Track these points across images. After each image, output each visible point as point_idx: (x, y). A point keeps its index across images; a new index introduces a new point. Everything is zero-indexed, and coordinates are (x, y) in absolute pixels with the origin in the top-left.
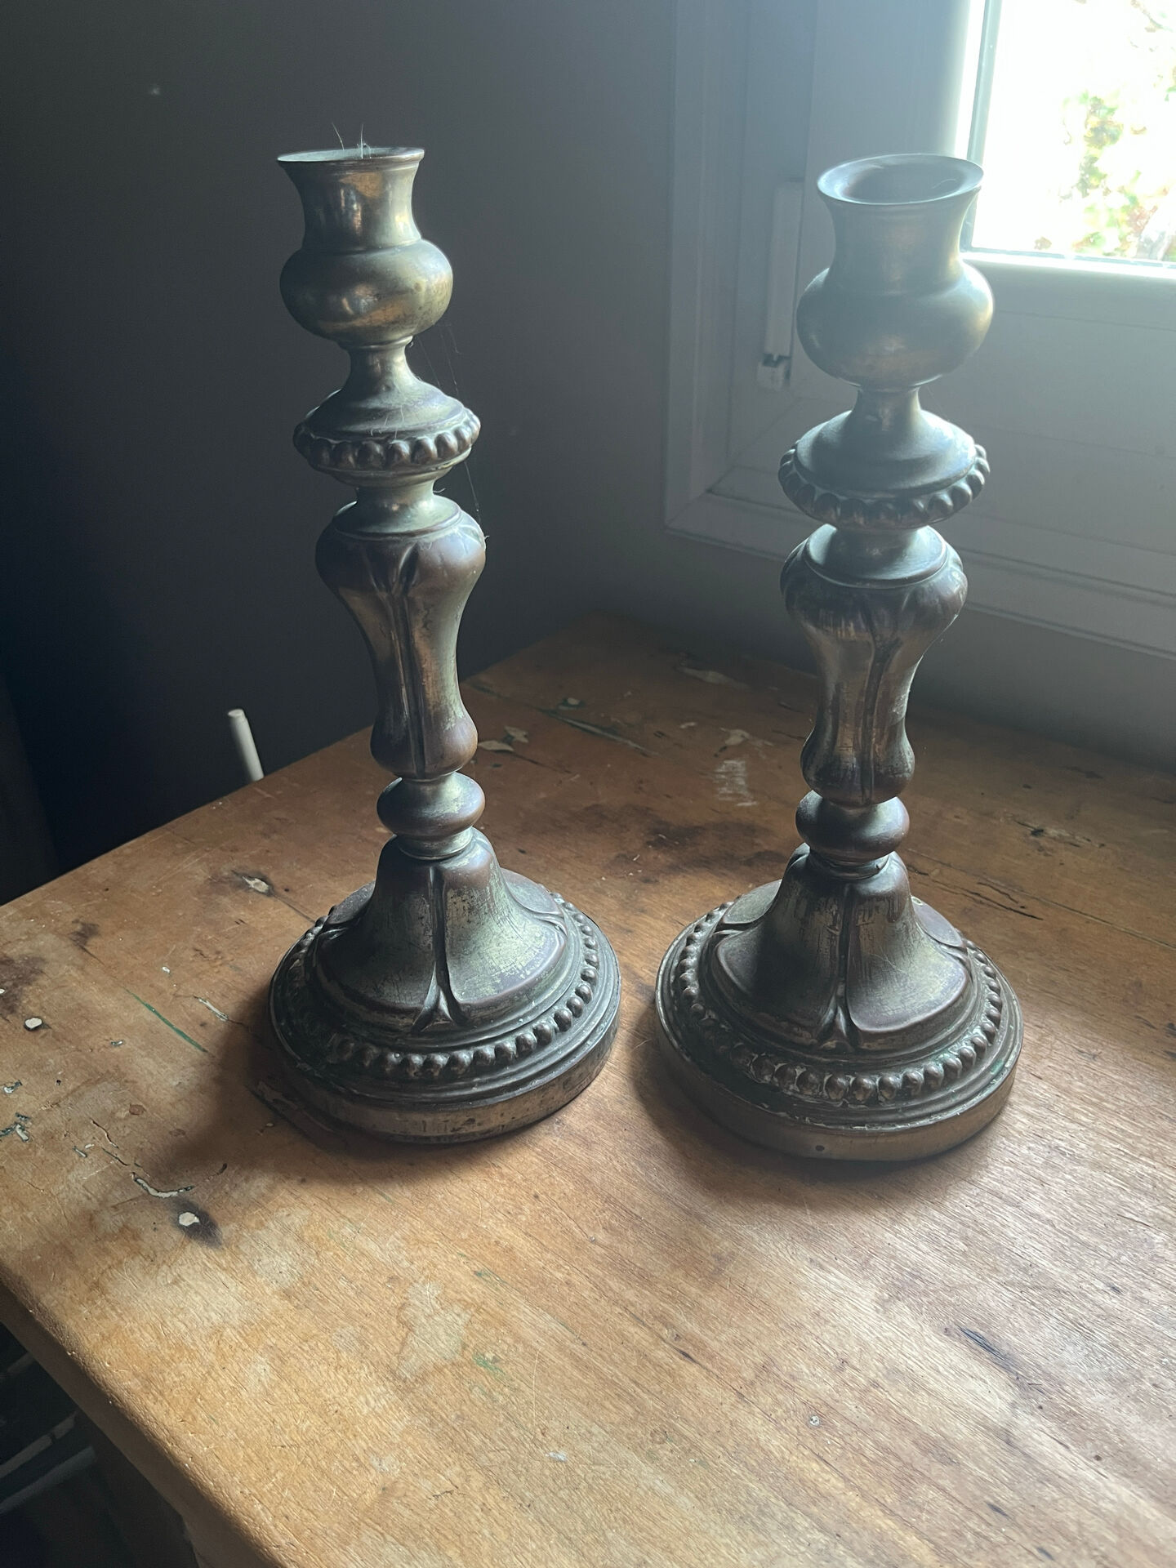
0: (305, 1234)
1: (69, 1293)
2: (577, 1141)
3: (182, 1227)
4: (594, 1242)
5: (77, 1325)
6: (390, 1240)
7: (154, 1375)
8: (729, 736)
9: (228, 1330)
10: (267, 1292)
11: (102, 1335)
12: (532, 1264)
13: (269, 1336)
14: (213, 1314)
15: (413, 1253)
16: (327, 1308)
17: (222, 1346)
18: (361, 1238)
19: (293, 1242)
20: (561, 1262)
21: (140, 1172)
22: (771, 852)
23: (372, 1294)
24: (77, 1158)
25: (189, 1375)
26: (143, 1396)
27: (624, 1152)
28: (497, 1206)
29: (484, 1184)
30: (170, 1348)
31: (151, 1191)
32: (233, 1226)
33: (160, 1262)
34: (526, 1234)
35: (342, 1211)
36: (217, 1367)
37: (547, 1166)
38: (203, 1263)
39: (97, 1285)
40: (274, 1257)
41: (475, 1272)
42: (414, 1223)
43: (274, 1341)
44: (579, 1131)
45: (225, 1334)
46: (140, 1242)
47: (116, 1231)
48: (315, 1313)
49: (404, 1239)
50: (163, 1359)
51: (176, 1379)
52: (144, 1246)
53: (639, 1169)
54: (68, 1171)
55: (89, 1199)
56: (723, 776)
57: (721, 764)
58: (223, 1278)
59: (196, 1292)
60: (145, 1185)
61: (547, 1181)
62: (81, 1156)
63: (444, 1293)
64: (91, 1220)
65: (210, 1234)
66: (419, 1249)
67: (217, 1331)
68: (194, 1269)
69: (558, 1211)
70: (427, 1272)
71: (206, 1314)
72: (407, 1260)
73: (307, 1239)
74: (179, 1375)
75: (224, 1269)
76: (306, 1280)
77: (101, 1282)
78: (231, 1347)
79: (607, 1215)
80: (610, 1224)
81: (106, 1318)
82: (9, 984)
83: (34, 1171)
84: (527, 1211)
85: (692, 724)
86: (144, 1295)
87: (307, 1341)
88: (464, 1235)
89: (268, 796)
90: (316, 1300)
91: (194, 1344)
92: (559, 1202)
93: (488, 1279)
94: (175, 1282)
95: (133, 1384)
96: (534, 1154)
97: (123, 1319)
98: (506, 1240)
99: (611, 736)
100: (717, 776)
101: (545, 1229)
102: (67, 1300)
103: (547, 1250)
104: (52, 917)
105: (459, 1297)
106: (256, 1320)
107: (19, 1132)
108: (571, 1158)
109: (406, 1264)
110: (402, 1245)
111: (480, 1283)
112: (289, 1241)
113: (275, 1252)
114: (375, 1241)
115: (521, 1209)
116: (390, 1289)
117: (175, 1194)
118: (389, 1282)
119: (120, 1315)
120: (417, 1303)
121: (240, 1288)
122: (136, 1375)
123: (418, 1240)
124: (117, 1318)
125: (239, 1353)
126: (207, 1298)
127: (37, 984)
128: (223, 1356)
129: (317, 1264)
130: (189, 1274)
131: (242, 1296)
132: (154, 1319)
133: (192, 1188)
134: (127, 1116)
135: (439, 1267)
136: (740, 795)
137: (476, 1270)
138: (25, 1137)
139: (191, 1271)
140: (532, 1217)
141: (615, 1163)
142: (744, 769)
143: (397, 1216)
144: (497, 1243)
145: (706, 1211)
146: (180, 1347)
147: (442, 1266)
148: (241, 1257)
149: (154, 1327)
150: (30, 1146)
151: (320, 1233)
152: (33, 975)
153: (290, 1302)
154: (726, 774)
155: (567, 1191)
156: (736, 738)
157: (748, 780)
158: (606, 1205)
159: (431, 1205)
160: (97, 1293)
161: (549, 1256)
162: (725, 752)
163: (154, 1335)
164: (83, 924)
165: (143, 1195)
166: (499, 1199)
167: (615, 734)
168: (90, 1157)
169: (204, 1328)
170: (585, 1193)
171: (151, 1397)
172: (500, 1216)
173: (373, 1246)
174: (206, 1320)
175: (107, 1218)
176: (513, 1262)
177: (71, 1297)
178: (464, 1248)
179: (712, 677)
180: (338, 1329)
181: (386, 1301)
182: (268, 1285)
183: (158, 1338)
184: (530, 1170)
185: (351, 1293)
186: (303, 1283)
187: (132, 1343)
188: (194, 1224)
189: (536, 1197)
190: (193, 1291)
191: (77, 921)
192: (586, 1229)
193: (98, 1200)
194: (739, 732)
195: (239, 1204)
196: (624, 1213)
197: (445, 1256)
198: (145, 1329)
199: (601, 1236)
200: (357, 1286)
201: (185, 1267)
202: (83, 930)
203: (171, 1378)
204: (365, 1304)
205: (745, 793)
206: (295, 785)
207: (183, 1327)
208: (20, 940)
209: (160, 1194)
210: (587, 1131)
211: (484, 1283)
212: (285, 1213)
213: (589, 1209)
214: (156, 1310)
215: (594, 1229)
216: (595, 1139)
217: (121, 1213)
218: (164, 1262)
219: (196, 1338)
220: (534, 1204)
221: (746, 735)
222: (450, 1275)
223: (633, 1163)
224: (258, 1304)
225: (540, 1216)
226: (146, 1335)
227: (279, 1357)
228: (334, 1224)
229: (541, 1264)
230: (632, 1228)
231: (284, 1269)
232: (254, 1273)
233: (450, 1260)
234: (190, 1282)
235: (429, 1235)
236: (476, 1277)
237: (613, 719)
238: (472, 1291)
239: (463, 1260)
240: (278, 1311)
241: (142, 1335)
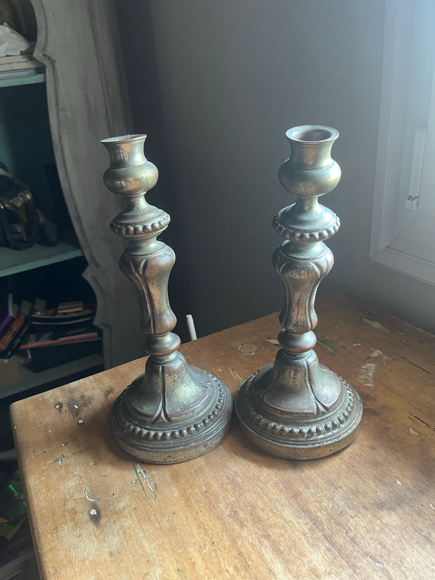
0: (127, 531)
1: (48, 528)
2: (239, 522)
3: (90, 514)
4: (227, 571)
5: (45, 542)
6: (154, 544)
7: (59, 569)
8: (373, 352)
9: (87, 561)
10: (105, 550)
11: (50, 548)
12: (199, 573)
13: (99, 569)
14: (85, 553)
15: (159, 552)
16: (121, 565)
17: (83, 566)
18: (144, 540)
19: (122, 533)
20: (211, 576)
21: (87, 488)
22: (372, 409)
23: (138, 565)
24: (71, 477)
25: (69, 574)
26: (52, 576)
27: (256, 533)
28: (197, 542)
29: (196, 531)
30: (67, 561)
31: (87, 496)
32: (106, 520)
33: (78, 526)
34: (203, 558)
35: (143, 526)
36: (78, 574)
37: (223, 531)
38: (91, 532)
39: (56, 528)
40: (113, 537)
41: (178, 569)
42: (165, 540)
43: (99, 571)
44: (241, 518)
45: (86, 562)
46: (75, 516)
47: (71, 509)
48: (117, 565)
49: (159, 545)
50: (63, 564)
51: (64, 574)
52: (76, 518)
53: (258, 544)
54: (67, 481)
55: (68, 494)
56: (364, 370)
57: (365, 365)
58: (94, 540)
59: (84, 542)
60: (86, 494)
61: (220, 537)
62: (73, 476)
63: (163, 573)
64: (65, 502)
65: (97, 520)
66: (162, 551)
67: (84, 560)
68: (87, 533)
69: (219, 552)
70: (161, 563)
71: (83, 552)
72: (156, 555)
73: (126, 533)
74: (66, 573)
75: (96, 536)
76: (119, 551)
77: (58, 527)
78: (85, 568)
79: (237, 561)
80: (237, 565)
81: (54, 542)
82: (80, 405)
83: (58, 478)
84: (207, 548)
85: (359, 344)
86: (68, 537)
87: (109, 576)
88: (180, 551)
89: (188, 349)
90: (119, 560)
91: (75, 562)
92: (221, 548)
93: (181, 573)
94: (79, 536)
95: (51, 570)
96: (220, 523)
97: (58, 544)
98: (194, 558)
99: (322, 345)
100: (361, 370)
101: (211, 559)
102: (46, 531)
103: (207, 568)
104: (102, 383)
105: (167, 577)
106: (97, 561)
107: (60, 461)
108: (233, 530)
109: (155, 556)
110: (157, 547)
111: (177, 574)
112: (121, 532)
113: (114, 535)
114: (148, 542)
115: (205, 547)
116: (146, 565)
117: (94, 500)
118: (146, 562)
119: (58, 542)
120: (152, 574)
121: (97, 546)
122: (53, 567)
123: (163, 547)
124: (57, 543)
125: (87, 572)
126: (86, 546)
127: (88, 408)
128: (82, 571)
129: (126, 546)
130: (84, 534)
131: (97, 549)
132: (67, 548)
133: (100, 500)
134: (92, 465)
135: (166, 562)
136: (368, 380)
137: (178, 567)
138: (60, 464)
139: (86, 533)
140: (208, 552)
141: (250, 538)
142: (374, 368)
143: (160, 534)
144: (191, 559)
145: (278, 572)
146: (70, 562)
147: (167, 561)
148: (103, 533)
149: (66, 552)
150: (60, 468)
151: (132, 533)
152: (88, 404)
153: (111, 558)
154: (365, 369)
155: (226, 544)
156: (376, 353)
157: (374, 374)
158: (239, 556)
159: (174, 534)
160: (55, 531)
161: (207, 571)
162: (369, 359)
163: (65, 554)
164: (110, 388)
165: (84, 498)
166: (199, 539)
167: (324, 344)
168: (75, 478)
169: (80, 557)
170: (232, 548)
171: (54, 577)
172: (197, 547)
173: (147, 544)
174: (82, 555)
175: (70, 503)
176: (193, 570)
177: (47, 530)
178: (178, 557)
179: (376, 325)
180: (121, 575)
181: (142, 570)
182: (107, 548)
183: (66, 556)
184: (216, 530)
185: (132, 562)
186: (118, 551)
187: (57, 554)
188: (95, 515)
189: (213, 543)
190: (83, 541)
191: (109, 386)
192: (226, 564)
193: (70, 495)
194: (378, 351)
195: (111, 511)
196: (244, 562)
197: (170, 558)
198: (63, 550)
199: (231, 570)
200: (135, 559)
201: (84, 531)
202: (109, 390)
203: (63, 573)
204: (134, 568)
205: (371, 380)
206: (198, 346)
207: (74, 555)
208: (90, 390)
209: (89, 499)
210: (244, 519)
211: (179, 574)
212: (124, 520)
213: (231, 555)
214: (69, 545)
215: (229, 565)
216: (246, 524)
217: (75, 503)
218: (79, 526)
219: (77, 560)
220: (211, 546)
221: (381, 353)
222: (168, 567)
223: (257, 540)
224: (100, 554)
225: (211, 552)
226: (63, 553)
227: (98, 578)
228: (138, 530)
229: (203, 574)
230: (245, 570)
231: (114, 543)
232: (104, 541)
233: (171, 560)
234: (84, 538)
235: (167, 547)
236: (177, 571)
237: (326, 337)
238: (173, 576)
239: (175, 562)
240: (105, 560)
241: (61, 553)
